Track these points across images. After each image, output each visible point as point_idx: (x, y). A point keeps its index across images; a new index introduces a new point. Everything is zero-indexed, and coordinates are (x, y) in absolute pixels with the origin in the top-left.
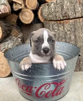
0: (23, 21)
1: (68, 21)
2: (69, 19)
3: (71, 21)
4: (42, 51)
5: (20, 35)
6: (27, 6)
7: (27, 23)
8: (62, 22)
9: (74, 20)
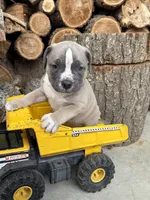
0: (23, 55)
1: (111, 66)
2: (112, 64)
3: (115, 68)
4: (60, 85)
5: (18, 80)
6: (32, 29)
7: (31, 58)
8: (101, 68)
9: (120, 67)
